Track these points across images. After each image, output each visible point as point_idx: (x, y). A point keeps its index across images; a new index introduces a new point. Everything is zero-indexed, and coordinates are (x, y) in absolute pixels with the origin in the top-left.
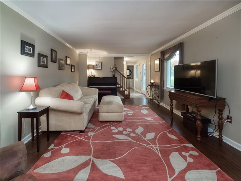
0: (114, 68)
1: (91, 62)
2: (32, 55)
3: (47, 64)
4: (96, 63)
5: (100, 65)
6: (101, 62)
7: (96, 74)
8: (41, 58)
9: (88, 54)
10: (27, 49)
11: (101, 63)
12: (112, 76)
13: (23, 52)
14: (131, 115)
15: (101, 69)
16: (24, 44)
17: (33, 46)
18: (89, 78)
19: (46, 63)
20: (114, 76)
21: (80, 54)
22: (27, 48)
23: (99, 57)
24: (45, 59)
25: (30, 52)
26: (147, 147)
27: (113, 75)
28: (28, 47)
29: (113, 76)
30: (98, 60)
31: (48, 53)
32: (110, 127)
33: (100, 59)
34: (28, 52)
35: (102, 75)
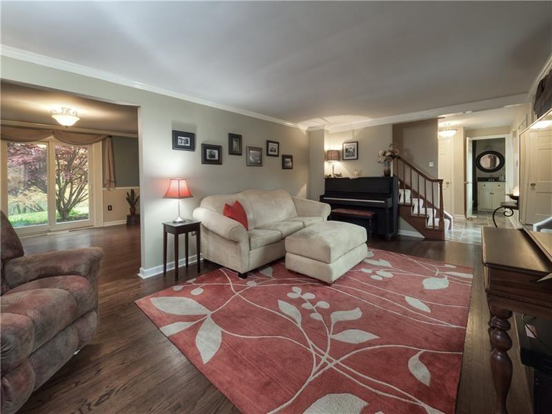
0: (388, 154)
1: (333, 144)
2: (192, 148)
3: (219, 158)
4: (345, 145)
5: (354, 150)
6: (357, 142)
7: (345, 169)
8: (208, 151)
9: (325, 128)
10: (182, 141)
11: (356, 144)
12: (383, 175)
13: (176, 146)
14: (381, 279)
15: (357, 158)
16: (176, 134)
17: (192, 136)
18: (326, 179)
19: (217, 158)
20: (387, 174)
21: (311, 130)
22: (181, 139)
23: (353, 131)
24: (216, 152)
25: (187, 145)
26: (311, 350)
27: (385, 172)
28: (183, 138)
29: (385, 175)
30: (350, 138)
31: (224, 142)
32: (293, 286)
33: (355, 135)
34: (183, 144)
35: (356, 173)
